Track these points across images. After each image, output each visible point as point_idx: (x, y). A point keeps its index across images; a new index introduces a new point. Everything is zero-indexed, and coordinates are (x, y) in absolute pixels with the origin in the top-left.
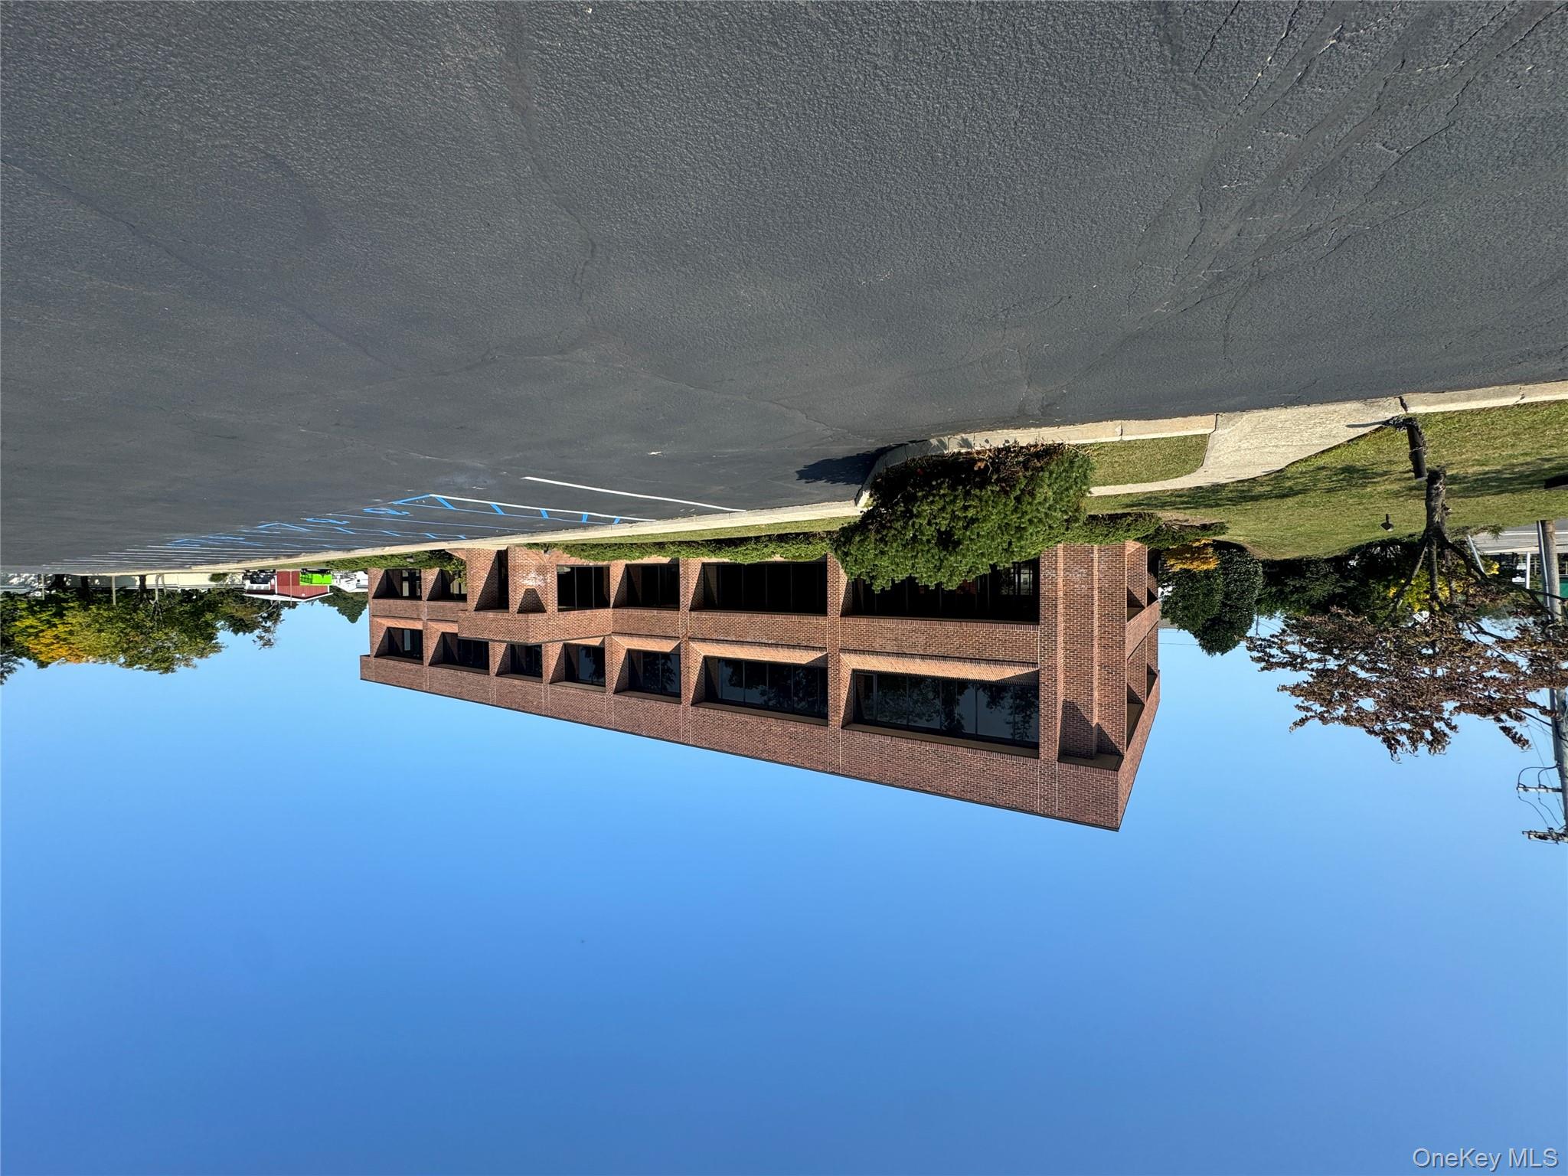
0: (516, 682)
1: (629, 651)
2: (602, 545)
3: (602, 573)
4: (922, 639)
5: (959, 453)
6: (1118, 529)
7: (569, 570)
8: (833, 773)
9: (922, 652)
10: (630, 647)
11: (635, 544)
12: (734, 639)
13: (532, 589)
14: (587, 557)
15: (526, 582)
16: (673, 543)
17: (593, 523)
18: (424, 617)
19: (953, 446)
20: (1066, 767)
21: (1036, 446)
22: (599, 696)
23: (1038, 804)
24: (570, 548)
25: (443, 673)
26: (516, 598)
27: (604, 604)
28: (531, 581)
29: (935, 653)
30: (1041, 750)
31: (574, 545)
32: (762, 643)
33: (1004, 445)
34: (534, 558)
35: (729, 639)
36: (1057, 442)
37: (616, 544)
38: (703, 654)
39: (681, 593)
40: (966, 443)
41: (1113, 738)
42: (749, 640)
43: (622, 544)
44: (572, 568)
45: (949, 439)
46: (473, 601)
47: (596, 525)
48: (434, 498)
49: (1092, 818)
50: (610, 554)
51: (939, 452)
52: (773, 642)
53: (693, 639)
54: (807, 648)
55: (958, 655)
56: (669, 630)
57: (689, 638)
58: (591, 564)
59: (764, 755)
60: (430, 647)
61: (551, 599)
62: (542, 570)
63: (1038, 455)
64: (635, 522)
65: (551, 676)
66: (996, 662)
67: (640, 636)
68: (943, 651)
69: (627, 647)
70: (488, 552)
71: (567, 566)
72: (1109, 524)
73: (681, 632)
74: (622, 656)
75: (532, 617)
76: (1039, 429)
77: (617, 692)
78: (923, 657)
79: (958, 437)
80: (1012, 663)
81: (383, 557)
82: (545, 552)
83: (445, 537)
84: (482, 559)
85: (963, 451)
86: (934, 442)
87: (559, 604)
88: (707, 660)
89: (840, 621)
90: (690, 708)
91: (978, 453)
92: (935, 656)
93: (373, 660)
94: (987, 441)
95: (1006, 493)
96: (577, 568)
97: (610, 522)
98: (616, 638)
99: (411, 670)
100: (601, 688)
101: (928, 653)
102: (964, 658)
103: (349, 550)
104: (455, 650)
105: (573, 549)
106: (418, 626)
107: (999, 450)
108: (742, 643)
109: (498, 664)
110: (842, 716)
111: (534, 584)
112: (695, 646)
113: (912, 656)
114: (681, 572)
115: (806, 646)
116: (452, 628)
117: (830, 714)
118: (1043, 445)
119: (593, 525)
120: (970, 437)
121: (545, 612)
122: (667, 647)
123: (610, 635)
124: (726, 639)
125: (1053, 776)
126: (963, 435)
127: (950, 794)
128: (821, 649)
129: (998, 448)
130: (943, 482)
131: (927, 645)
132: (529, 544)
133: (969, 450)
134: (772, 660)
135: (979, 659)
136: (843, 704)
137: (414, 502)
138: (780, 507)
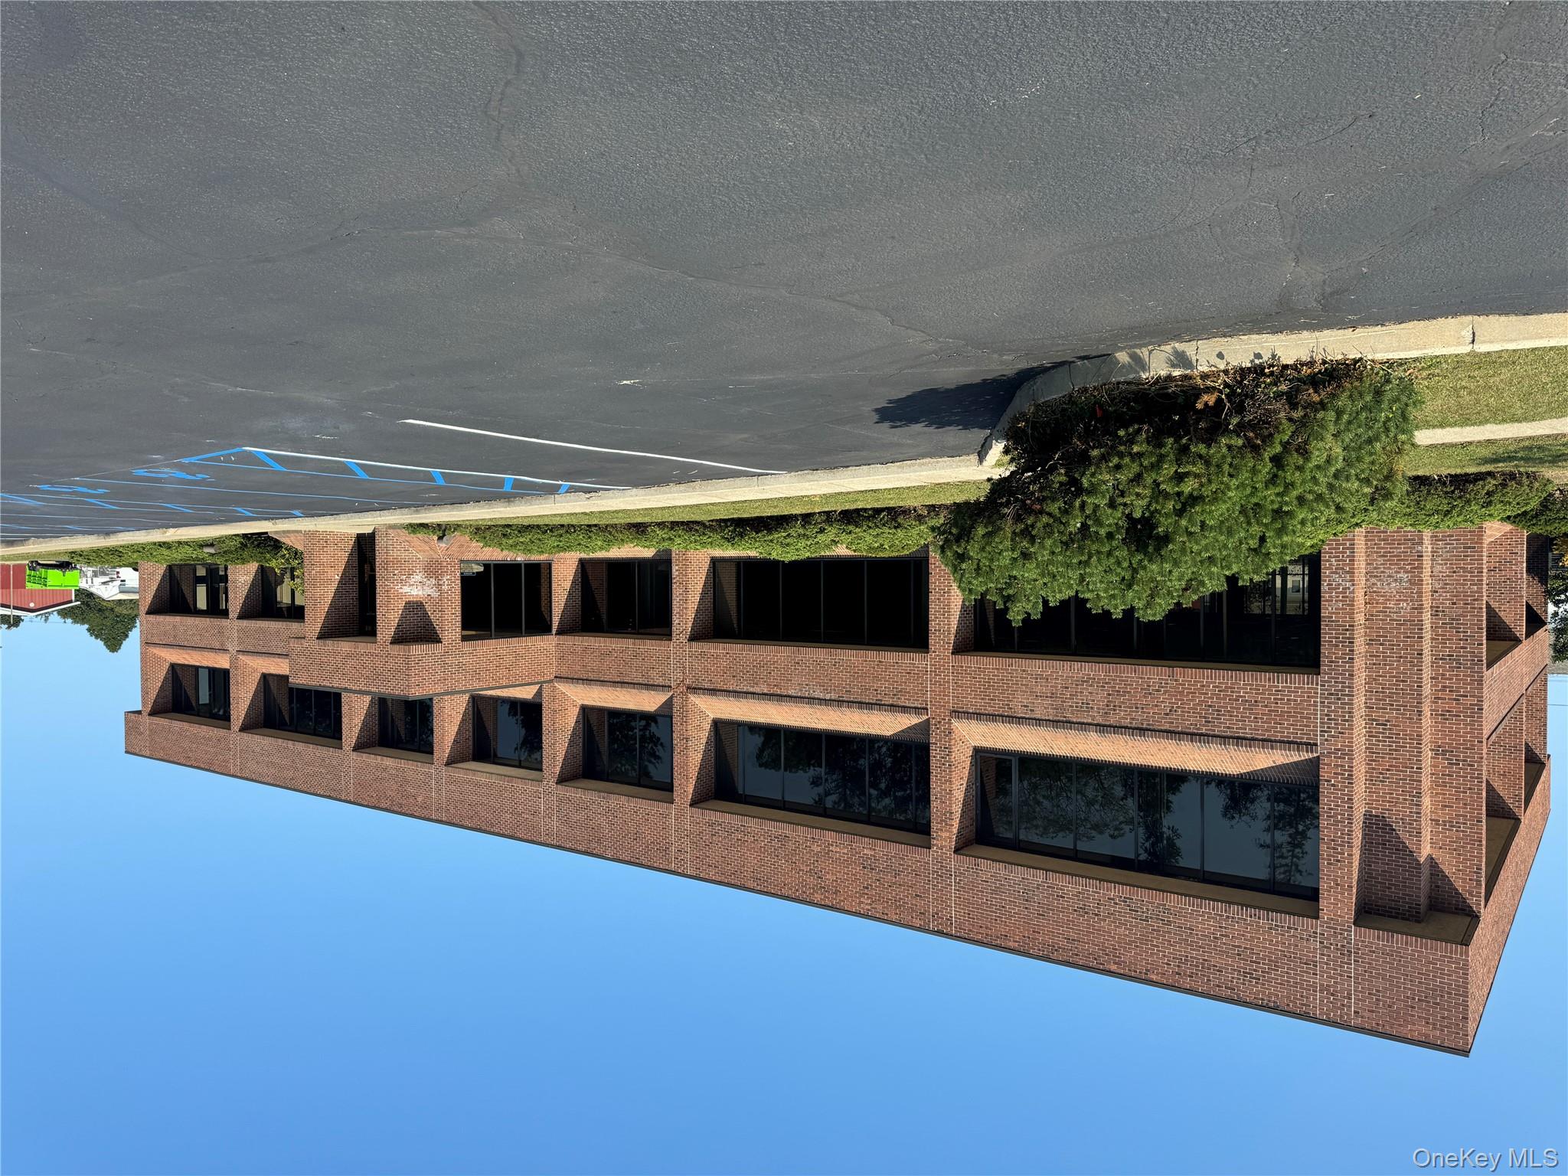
0: (389, 762)
1: (585, 710)
2: (538, 526)
3: (537, 575)
4: (1100, 698)
5: (1169, 378)
6: (1468, 502)
7: (481, 569)
8: (940, 933)
9: (1099, 720)
10: (586, 703)
11: (595, 525)
12: (765, 691)
13: (417, 602)
14: (513, 546)
15: (406, 589)
16: (661, 525)
17: (523, 492)
18: (233, 647)
19: (1158, 365)
20: (1370, 936)
21: (1311, 364)
22: (530, 787)
23: (1317, 1002)
24: (482, 532)
25: (263, 743)
26: (388, 618)
27: (540, 626)
28: (415, 588)
29: (1126, 722)
30: (1323, 903)
31: (490, 527)
32: (814, 699)
33: (1252, 361)
34: (423, 548)
35: (757, 690)
36: (1352, 357)
37: (562, 526)
38: (712, 716)
39: (675, 610)
40: (1181, 360)
41: (1459, 885)
42: (791, 692)
43: (573, 526)
44: (487, 566)
45: (1150, 352)
46: (315, 620)
47: (529, 495)
48: (250, 452)
49: (1419, 1030)
50: (552, 542)
51: (1131, 376)
52: (833, 696)
53: (694, 689)
54: (893, 707)
55: (1167, 727)
56: (653, 674)
57: (688, 688)
58: (519, 559)
59: (817, 897)
60: (242, 698)
61: (449, 619)
62: (433, 570)
63: (1315, 381)
64: (596, 491)
65: (448, 751)
66: (1239, 740)
67: (602, 682)
68: (1139, 718)
69: (580, 702)
70: (342, 537)
71: (477, 562)
72: (1453, 492)
73: (675, 677)
74: (572, 717)
75: (417, 650)
76: (1317, 334)
77: (562, 780)
78: (1103, 728)
79: (1168, 348)
80: (1268, 742)
81: (162, 545)
82: (440, 538)
83: (267, 513)
84: (330, 550)
85: (1176, 373)
86: (1123, 357)
87: (464, 628)
88: (719, 726)
89: (952, 661)
90: (689, 811)
91: (1204, 376)
92: (1126, 727)
93: (146, 719)
94: (1220, 356)
95: (1255, 449)
96: (495, 565)
97: (553, 490)
98: (562, 687)
99: (210, 739)
100: (534, 774)
101: (1112, 722)
102: (1179, 733)
103: (108, 534)
104: (283, 703)
105: (488, 534)
106: (222, 662)
107: (1243, 372)
108: (780, 698)
109: (356, 730)
110: (955, 831)
111: (420, 593)
112: (699, 701)
113: (1083, 726)
114: (675, 573)
115: (892, 705)
116: (278, 667)
117: (934, 826)
118: (1324, 362)
119: (522, 496)
120: (1189, 348)
121: (439, 641)
122: (648, 702)
123: (551, 681)
124: (751, 690)
125: (1345, 951)
126: (1177, 345)
127: (1154, 977)
128: (917, 710)
129: (1242, 369)
130: (1139, 430)
131: (1110, 707)
132: (411, 525)
133: (1188, 372)
134: (831, 728)
135: (1208, 735)
136: (957, 809)
137: (217, 459)
138: (848, 467)
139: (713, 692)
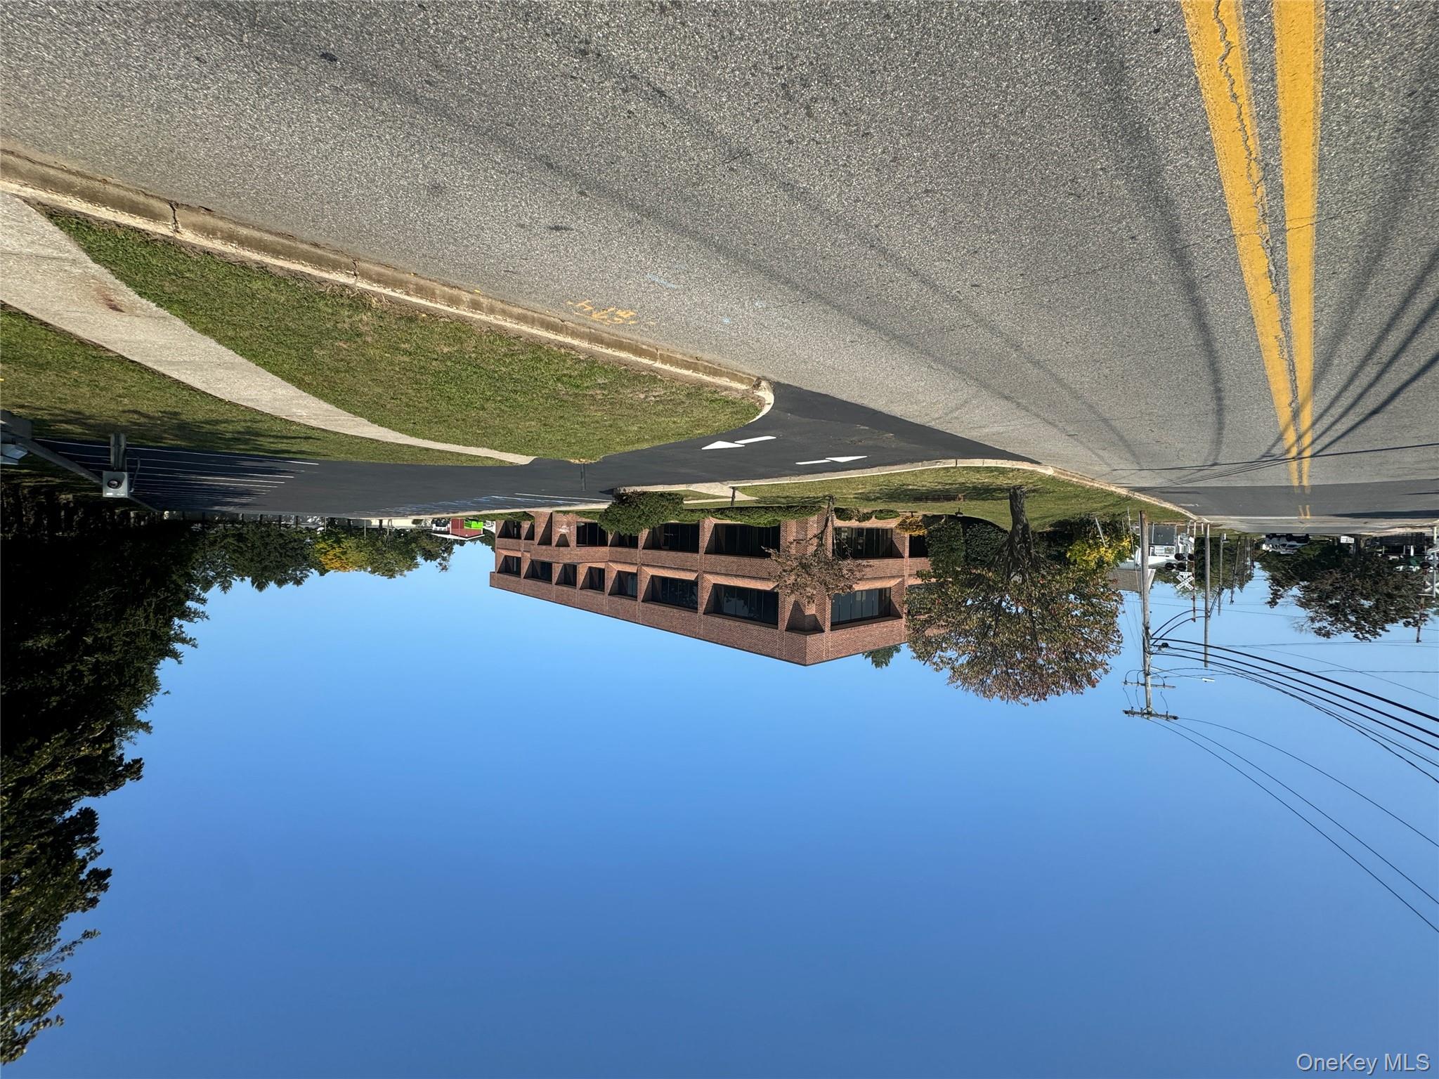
1: (616, 572)
3: (598, 527)
8: (697, 638)
10: (616, 569)
12: (662, 566)
13: (564, 534)
15: (561, 531)
18: (522, 549)
20: (789, 634)
21: (641, 492)
22: (601, 596)
23: (777, 653)
25: (530, 582)
26: (555, 539)
27: (606, 545)
28: (564, 530)
30: (778, 625)
32: (672, 568)
34: (564, 519)
38: (647, 574)
39: (639, 539)
42: (667, 566)
44: (586, 523)
46: (539, 540)
49: (797, 659)
52: (676, 567)
55: (749, 575)
56: (633, 560)
57: (643, 565)
59: (670, 629)
60: (525, 567)
61: (573, 540)
62: (569, 524)
65: (582, 586)
66: (765, 579)
67: (620, 562)
68: (741, 573)
71: (583, 523)
73: (639, 561)
74: (614, 575)
75: (562, 549)
77: (611, 594)
80: (769, 581)
81: (502, 514)
84: (543, 518)
87: (577, 543)
88: (650, 577)
89: (705, 556)
90: (641, 604)
91: (628, 493)
92: (740, 576)
93: (496, 574)
98: (610, 564)
99: (515, 581)
100: (603, 593)
101: (737, 574)
102: (751, 577)
105: (576, 514)
106: (519, 555)
109: (557, 577)
110: (704, 609)
112: (643, 569)
113: (732, 576)
115: (690, 570)
116: (532, 556)
117: (699, 608)
121: (569, 546)
122: (632, 569)
123: (607, 562)
124: (658, 565)
125: (783, 639)
127: (742, 648)
128: (696, 572)
131: (737, 570)
132: (559, 511)
134: (678, 577)
135: (758, 578)
136: (705, 602)
139: (648, 565)
